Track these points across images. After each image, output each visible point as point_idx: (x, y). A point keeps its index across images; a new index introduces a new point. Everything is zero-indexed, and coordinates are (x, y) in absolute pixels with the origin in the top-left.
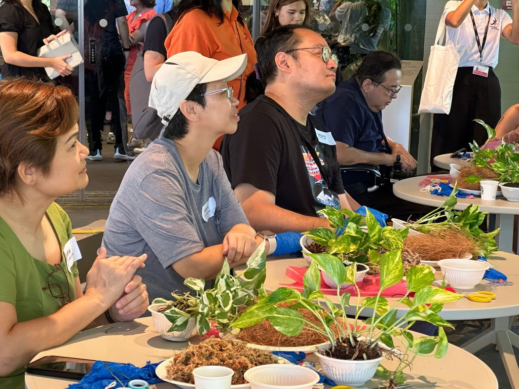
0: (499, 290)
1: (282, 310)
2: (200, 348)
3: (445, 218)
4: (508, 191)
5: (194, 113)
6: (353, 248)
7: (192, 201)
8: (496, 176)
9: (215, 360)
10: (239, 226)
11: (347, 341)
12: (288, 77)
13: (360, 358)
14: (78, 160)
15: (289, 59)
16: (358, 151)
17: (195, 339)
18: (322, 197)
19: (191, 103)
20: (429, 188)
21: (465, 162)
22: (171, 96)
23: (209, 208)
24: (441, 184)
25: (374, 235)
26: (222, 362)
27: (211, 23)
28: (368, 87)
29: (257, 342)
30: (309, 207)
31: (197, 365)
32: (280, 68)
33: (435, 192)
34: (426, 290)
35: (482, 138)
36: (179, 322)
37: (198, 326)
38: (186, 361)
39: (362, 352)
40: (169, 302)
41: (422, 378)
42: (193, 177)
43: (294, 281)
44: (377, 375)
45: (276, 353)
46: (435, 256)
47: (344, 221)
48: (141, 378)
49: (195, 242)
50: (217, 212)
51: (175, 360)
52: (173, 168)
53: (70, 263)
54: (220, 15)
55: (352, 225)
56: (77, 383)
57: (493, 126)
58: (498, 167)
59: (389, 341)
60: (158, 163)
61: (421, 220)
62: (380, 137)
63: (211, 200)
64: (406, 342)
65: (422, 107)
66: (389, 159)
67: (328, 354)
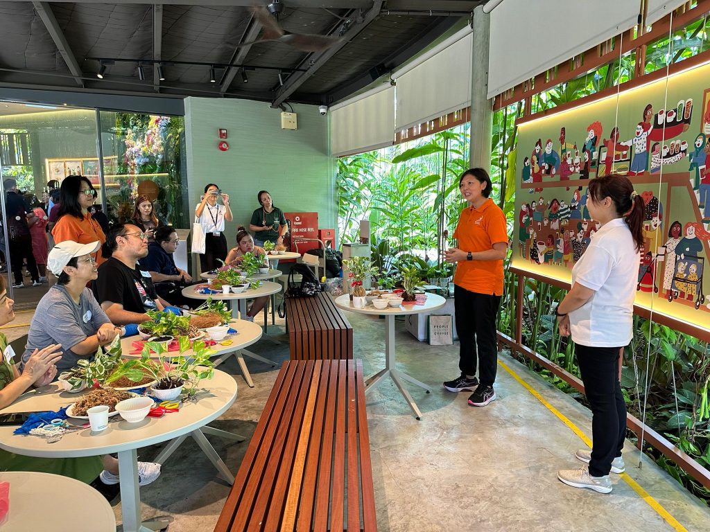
0: (234, 338)
1: (131, 370)
2: (90, 397)
3: (208, 307)
4: (234, 289)
5: (72, 272)
6: (164, 329)
7: (78, 314)
8: (228, 283)
9: (99, 402)
10: (105, 325)
11: (166, 380)
12: (124, 248)
13: (173, 387)
14: (8, 307)
15: (123, 239)
16: (163, 275)
17: (85, 390)
18: (147, 302)
19: (69, 267)
20: (199, 291)
21: (214, 276)
22: (58, 264)
23: (87, 316)
24: (204, 289)
25: (174, 322)
26: (103, 403)
27: (77, 221)
28: (164, 244)
29: (121, 386)
30: (141, 308)
31: (89, 407)
32: (119, 244)
33: (202, 293)
34: (202, 350)
35: (220, 265)
36: (76, 384)
37: (87, 384)
38: (83, 405)
39: (173, 384)
40: (70, 373)
41: (203, 389)
42: (76, 302)
43: (136, 349)
44: (182, 393)
45: (131, 391)
46: (204, 326)
47: (159, 316)
48: (58, 418)
49: (81, 336)
50: (92, 318)
51: (76, 405)
52: (65, 300)
53: (8, 359)
54: (82, 217)
55: (163, 318)
56: (20, 427)
57: (224, 260)
58: (229, 279)
59: (186, 377)
60: (56, 299)
61: (197, 310)
62: (173, 267)
63: (89, 312)
64: (194, 375)
65: (193, 250)
66: (179, 277)
67: (157, 388)
